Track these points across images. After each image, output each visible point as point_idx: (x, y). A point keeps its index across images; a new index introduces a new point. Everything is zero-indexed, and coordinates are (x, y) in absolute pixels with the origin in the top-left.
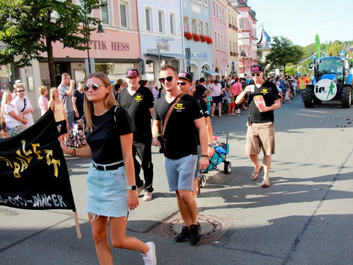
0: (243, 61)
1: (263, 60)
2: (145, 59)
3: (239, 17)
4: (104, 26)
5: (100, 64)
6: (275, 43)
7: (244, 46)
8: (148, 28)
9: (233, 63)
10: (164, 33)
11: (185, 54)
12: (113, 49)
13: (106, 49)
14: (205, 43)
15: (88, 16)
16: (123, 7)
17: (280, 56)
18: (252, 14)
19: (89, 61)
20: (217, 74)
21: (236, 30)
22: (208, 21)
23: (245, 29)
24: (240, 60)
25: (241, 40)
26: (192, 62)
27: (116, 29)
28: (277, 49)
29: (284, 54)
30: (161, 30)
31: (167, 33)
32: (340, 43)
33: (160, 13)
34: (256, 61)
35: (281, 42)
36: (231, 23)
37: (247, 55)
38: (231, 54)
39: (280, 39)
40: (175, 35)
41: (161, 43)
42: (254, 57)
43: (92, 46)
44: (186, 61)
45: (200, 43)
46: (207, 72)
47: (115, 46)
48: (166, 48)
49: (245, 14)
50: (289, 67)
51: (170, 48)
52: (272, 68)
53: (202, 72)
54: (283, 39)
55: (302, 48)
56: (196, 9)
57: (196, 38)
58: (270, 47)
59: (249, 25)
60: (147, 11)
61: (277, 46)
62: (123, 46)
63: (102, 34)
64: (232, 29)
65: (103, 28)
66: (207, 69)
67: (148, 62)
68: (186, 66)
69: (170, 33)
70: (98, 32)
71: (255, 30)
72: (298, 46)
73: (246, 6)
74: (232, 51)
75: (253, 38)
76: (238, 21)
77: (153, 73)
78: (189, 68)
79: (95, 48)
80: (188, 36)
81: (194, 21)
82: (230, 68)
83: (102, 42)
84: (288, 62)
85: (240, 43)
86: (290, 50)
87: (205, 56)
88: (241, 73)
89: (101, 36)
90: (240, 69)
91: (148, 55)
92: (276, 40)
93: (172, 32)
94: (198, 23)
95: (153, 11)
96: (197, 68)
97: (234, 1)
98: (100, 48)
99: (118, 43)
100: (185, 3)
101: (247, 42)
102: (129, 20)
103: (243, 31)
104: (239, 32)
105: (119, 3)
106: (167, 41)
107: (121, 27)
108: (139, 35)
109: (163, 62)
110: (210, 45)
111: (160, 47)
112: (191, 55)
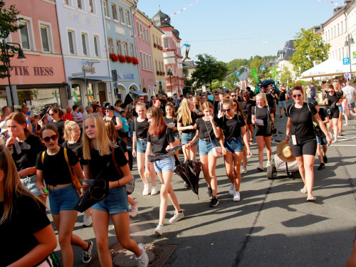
0: (170, 80)
1: (190, 77)
2: (70, 84)
3: (163, 36)
4: (26, 51)
5: (22, 90)
6: (199, 61)
7: (169, 64)
8: (72, 51)
9: (160, 83)
10: (89, 56)
11: (111, 76)
12: (35, 75)
13: (28, 74)
14: (131, 64)
15: (6, 41)
16: (44, 31)
17: (206, 73)
18: (176, 33)
19: (11, 89)
20: (145, 94)
21: (162, 49)
22: (133, 42)
23: (169, 48)
24: (167, 79)
25: (166, 59)
26: (118, 85)
27: (38, 54)
28: (202, 67)
29: (209, 71)
30: (85, 52)
31: (92, 55)
32: (260, 58)
33: (83, 36)
34: (183, 79)
35: (206, 59)
36: (156, 43)
37: (173, 73)
38: (158, 73)
39: (204, 57)
40: (100, 57)
41: (87, 66)
42: (181, 75)
43: (12, 73)
44: (112, 83)
45: (126, 64)
46: (135, 92)
47: (38, 71)
48: (92, 71)
49: (169, 34)
50: (215, 83)
51: (96, 70)
52: (199, 86)
53: (130, 92)
54: (207, 56)
55: (225, 64)
56: (120, 30)
57: (122, 60)
58: (196, 64)
59: (174, 44)
60: (70, 34)
61: (202, 63)
62: (47, 71)
63: (23, 59)
64: (156, 49)
65: (24, 52)
66: (134, 90)
67: (74, 86)
68: (113, 88)
69: (95, 56)
70: (19, 58)
71: (180, 48)
72: (222, 62)
73: (170, 26)
74: (159, 70)
75: (178, 56)
76: (162, 41)
77: (80, 96)
78: (116, 91)
79: (17, 74)
80: (113, 58)
81: (118, 42)
82: (158, 87)
83: (24, 67)
84: (213, 79)
85: (166, 62)
86: (215, 67)
87: (132, 77)
88: (168, 91)
89: (23, 62)
90: (168, 87)
91: (73, 79)
92: (200, 57)
93: (97, 54)
94: (122, 44)
95: (76, 32)
96: (125, 89)
97: (157, 21)
98: (21, 74)
99: (41, 68)
100: (109, 25)
101: (173, 61)
102: (51, 44)
103: (168, 50)
104: (164, 51)
105: (40, 26)
106: (92, 63)
107: (43, 51)
108: (63, 58)
109: (90, 85)
110: (136, 66)
111: (87, 71)
112: (118, 77)
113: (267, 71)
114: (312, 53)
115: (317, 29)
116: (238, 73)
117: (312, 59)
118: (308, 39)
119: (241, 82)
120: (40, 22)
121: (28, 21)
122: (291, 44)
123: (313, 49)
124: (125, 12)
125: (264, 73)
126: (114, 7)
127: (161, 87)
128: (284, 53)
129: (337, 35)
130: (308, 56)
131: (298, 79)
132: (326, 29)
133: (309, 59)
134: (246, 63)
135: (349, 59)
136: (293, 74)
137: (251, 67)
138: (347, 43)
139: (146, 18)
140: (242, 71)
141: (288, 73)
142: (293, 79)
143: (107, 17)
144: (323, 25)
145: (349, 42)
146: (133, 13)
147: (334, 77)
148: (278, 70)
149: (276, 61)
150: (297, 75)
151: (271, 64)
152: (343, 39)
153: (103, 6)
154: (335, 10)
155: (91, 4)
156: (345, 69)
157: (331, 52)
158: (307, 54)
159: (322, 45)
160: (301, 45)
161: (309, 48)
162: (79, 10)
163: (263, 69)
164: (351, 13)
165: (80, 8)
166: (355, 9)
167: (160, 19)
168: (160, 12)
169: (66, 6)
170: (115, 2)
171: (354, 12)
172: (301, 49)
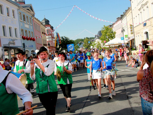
0: (49, 47)
1: (58, 47)
3: (46, 29)
6: (62, 39)
7: (49, 41)
8: (4, 35)
10: (13, 37)
11: (22, 46)
14: (32, 41)
18: (52, 28)
22: (33, 31)
26: (26, 50)
28: (63, 42)
30: (11, 35)
32: (88, 38)
33: (10, 28)
34: (55, 47)
36: (43, 32)
37: (51, 45)
38: (44, 45)
39: (64, 38)
40: (18, 38)
41: (11, 42)
45: (29, 41)
48: (14, 44)
49: (49, 28)
51: (15, 43)
52: (62, 50)
54: (65, 37)
56: (27, 26)
57: (28, 39)
60: (3, 27)
61: (63, 40)
64: (43, 34)
66: (33, 52)
67: (5, 51)
69: (15, 37)
71: (54, 34)
72: (72, 40)
73: (49, 24)
74: (44, 43)
75: (53, 38)
76: (46, 31)
77: (8, 55)
80: (24, 38)
81: (26, 31)
85: (47, 40)
86: (68, 41)
87: (32, 46)
91: (5, 47)
92: (62, 38)
93: (16, 36)
94: (28, 32)
95: (6, 27)
96: (29, 52)
97: (44, 23)
100: (22, 24)
101: (51, 39)
103: (48, 35)
106: (14, 40)
109: (13, 50)
110: (34, 41)
111: (11, 44)
112: (26, 46)
113: (91, 43)
114: (109, 35)
115: (111, 26)
116: (79, 45)
117: (109, 38)
118: (107, 30)
119: (80, 48)
122: (100, 33)
123: (109, 34)
124: (29, 18)
125: (90, 44)
126: (24, 16)
128: (98, 36)
129: (118, 28)
130: (107, 37)
131: (104, 47)
132: (114, 26)
133: (108, 38)
134: (82, 40)
135: (123, 38)
136: (102, 44)
137: (84, 42)
139: (39, 21)
140: (81, 44)
141: (99, 44)
142: (101, 47)
143: (21, 20)
144: (113, 24)
145: (123, 31)
146: (33, 19)
147: (118, 45)
148: (96, 43)
149: (95, 39)
150: (104, 45)
151: (93, 41)
152: (121, 30)
153: (19, 15)
154: (117, 18)
155: (13, 15)
156: (122, 42)
157: (116, 35)
159: (112, 32)
160: (104, 32)
161: (107, 34)
162: (8, 17)
163: (89, 43)
165: (8, 16)
166: (125, 18)
167: (45, 21)
168: (45, 19)
169: (2, 15)
170: (24, 14)
171: (124, 19)
172: (104, 34)
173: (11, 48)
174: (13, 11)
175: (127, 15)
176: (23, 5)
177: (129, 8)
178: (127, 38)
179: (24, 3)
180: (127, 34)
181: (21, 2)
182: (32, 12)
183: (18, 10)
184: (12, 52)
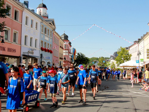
0: (65, 62)
2: (22, 57)
3: (64, 43)
4: (5, 41)
5: (1, 57)
7: (66, 56)
8: (25, 44)
9: (60, 62)
10: (32, 47)
11: (40, 56)
12: (8, 51)
13: (5, 51)
14: (49, 53)
16: (15, 34)
17: (80, 61)
18: (70, 43)
22: (51, 44)
23: (67, 49)
25: (65, 53)
26: (43, 60)
27: (11, 43)
28: (79, 58)
29: (82, 60)
30: (31, 45)
32: (103, 58)
33: (31, 38)
34: (70, 62)
36: (61, 46)
37: (67, 59)
38: (60, 58)
39: (80, 54)
41: (30, 51)
44: (40, 59)
45: (47, 53)
47: (9, 50)
48: (32, 53)
51: (34, 53)
52: (76, 65)
53: (47, 65)
54: (81, 54)
55: (89, 59)
56: (47, 39)
57: (46, 50)
58: (76, 57)
59: (68, 47)
60: (26, 37)
61: (79, 56)
62: (13, 50)
63: (3, 43)
64: (61, 48)
66: (49, 64)
67: (24, 59)
70: (1, 42)
72: (87, 58)
73: (68, 40)
74: (61, 57)
75: (69, 53)
77: (26, 63)
78: (41, 62)
80: (42, 49)
81: (45, 43)
83: (4, 47)
85: (64, 54)
86: (83, 58)
87: (49, 58)
88: (64, 66)
90: (64, 65)
91: (24, 55)
92: (78, 54)
93: (36, 47)
94: (47, 44)
95: (28, 37)
96: (45, 63)
97: (63, 37)
98: (2, 50)
99: (11, 49)
100: (42, 36)
101: (67, 54)
102: (17, 40)
104: (64, 50)
105: (14, 32)
106: (33, 50)
107: (13, 42)
108: (21, 46)
109: (31, 59)
110: (51, 54)
111: (30, 53)
112: (43, 57)
113: (105, 63)
114: (124, 57)
115: (127, 48)
116: (93, 63)
117: (124, 60)
118: (123, 51)
120: (14, 30)
121: (9, 29)
122: (116, 54)
123: (125, 56)
124: (50, 32)
125: (104, 64)
126: (45, 29)
127: (60, 64)
128: (113, 57)
130: (122, 58)
132: (130, 49)
134: (97, 59)
135: (139, 61)
136: (116, 65)
137: (99, 61)
138: (138, 54)
139: (58, 35)
140: (95, 62)
141: (114, 65)
142: (116, 68)
143: (42, 32)
144: (129, 47)
145: (139, 54)
146: (53, 32)
147: (132, 68)
148: (110, 63)
149: (110, 59)
150: (118, 66)
151: (107, 61)
152: (137, 53)
153: (41, 28)
154: (134, 42)
155: (36, 27)
156: (137, 65)
157: (132, 57)
158: (122, 57)
159: (128, 54)
160: (120, 53)
161: (123, 55)
163: (104, 62)
164: (140, 43)
165: (32, 27)
166: (142, 42)
167: (64, 36)
168: (65, 34)
169: (26, 25)
170: (46, 27)
171: (141, 44)
172: (120, 55)
173: (29, 57)
174: (36, 23)
175: (145, 40)
176: (46, 19)
177: (147, 33)
178: (142, 62)
179: (48, 17)
180: (143, 58)
181: (45, 16)
182: (53, 26)
183: (41, 23)
184: (30, 61)
